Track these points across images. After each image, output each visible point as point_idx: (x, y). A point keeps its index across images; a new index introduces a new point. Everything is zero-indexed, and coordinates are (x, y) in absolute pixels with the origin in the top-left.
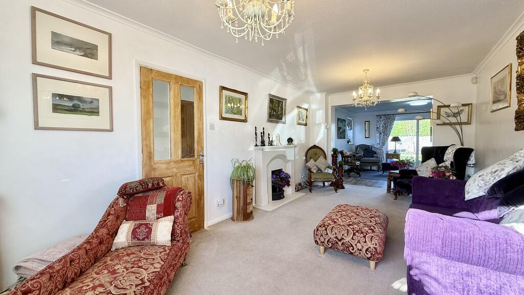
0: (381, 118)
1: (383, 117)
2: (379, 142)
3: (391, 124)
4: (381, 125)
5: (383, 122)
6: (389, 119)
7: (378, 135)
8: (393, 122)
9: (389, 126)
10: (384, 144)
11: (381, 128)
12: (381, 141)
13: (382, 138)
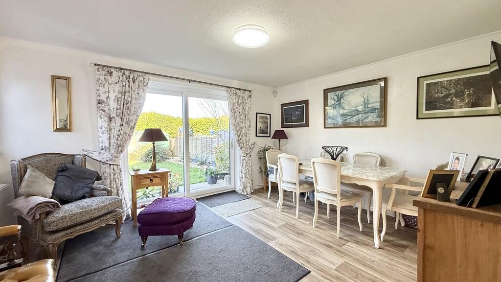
0: (111, 74)
1: (115, 73)
2: (107, 144)
3: (140, 97)
4: (112, 96)
5: (117, 87)
6: (134, 81)
7: (103, 123)
8: (144, 92)
11: (113, 105)
12: (113, 141)
13: (115, 132)
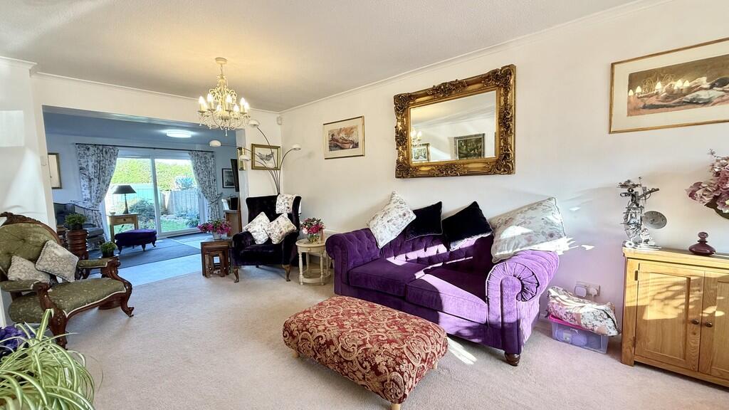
0: (88, 149)
1: (91, 148)
2: (89, 197)
3: (112, 163)
4: (91, 164)
5: (94, 158)
6: (106, 153)
7: (85, 182)
8: (115, 159)
9: (107, 167)
10: (100, 199)
11: (91, 170)
12: (93, 194)
13: (94, 188)
